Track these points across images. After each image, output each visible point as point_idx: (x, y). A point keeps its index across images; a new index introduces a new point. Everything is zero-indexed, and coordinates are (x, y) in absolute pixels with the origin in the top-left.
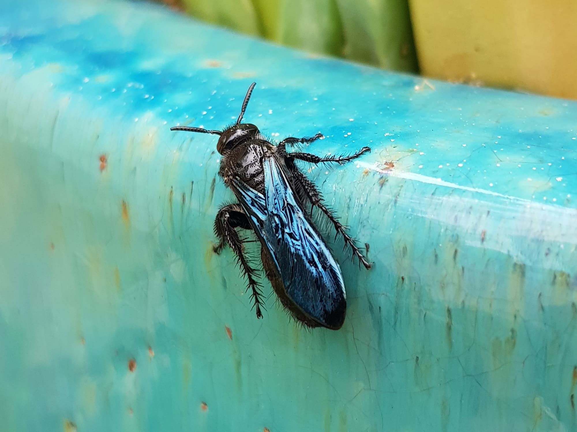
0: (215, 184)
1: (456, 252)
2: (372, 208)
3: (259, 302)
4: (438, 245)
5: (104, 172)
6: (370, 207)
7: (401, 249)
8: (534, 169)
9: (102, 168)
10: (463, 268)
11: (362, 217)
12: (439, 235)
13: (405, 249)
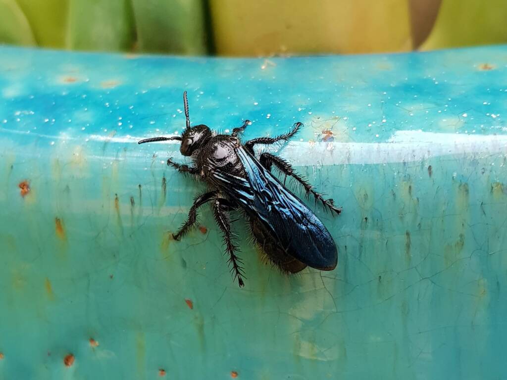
0: (166, 182)
1: (410, 187)
2: (329, 170)
3: (239, 273)
4: (394, 186)
5: (27, 197)
6: (327, 170)
7: (363, 196)
8: (440, 111)
9: (24, 194)
10: (418, 199)
11: (322, 179)
12: (394, 178)
13: (366, 196)
